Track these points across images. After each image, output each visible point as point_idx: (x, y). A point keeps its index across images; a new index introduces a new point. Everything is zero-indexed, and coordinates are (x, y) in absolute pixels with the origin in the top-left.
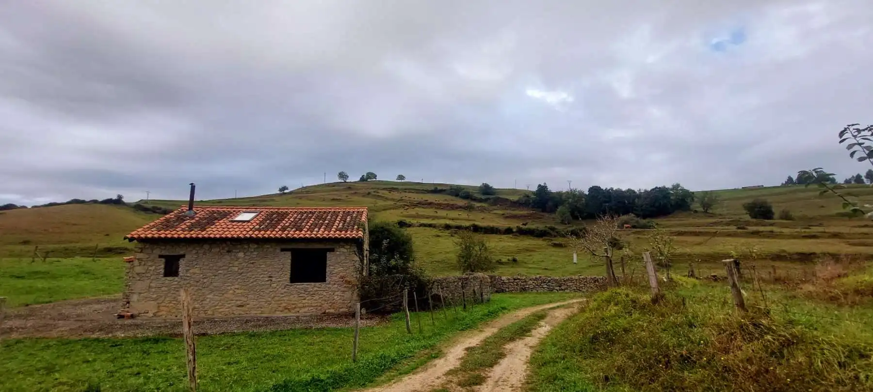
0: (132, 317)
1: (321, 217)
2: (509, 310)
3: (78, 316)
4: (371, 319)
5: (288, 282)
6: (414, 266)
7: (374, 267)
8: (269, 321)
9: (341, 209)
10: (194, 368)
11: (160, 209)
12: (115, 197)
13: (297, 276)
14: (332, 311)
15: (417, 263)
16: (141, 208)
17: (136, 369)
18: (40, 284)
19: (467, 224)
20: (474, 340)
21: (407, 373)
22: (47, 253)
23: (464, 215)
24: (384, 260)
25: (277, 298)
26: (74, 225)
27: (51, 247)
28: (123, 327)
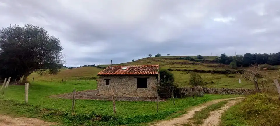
0: (99, 95)
1: (145, 68)
2: (211, 100)
3: (88, 94)
4: (162, 99)
5: (136, 87)
6: (175, 83)
7: (162, 83)
8: (132, 98)
9: (151, 65)
10: (115, 109)
11: (103, 67)
12: (93, 65)
13: (139, 86)
14: (149, 96)
15: (176, 83)
16: (99, 67)
17: (101, 109)
18: (80, 86)
19: (193, 69)
20: (198, 109)
21: (175, 117)
22: (80, 79)
23: (191, 66)
24: (165, 81)
25: (134, 92)
26: (85, 72)
27: (81, 77)
28: (97, 97)
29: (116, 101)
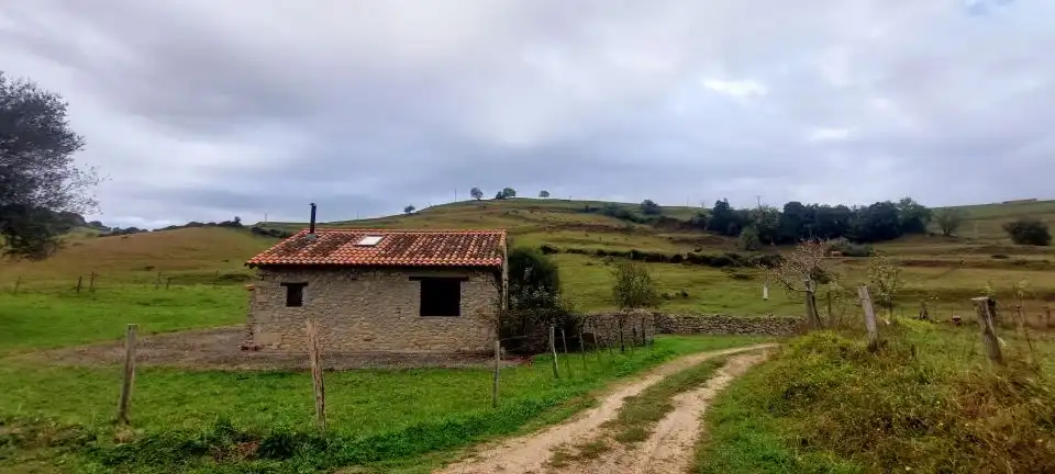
0: (256, 349)
1: (453, 241)
2: (678, 355)
3: (203, 346)
4: (511, 359)
5: (417, 315)
6: (561, 300)
7: (515, 300)
8: (399, 358)
9: (476, 231)
10: (323, 406)
11: (278, 232)
12: (233, 220)
13: (428, 309)
14: (467, 348)
15: (564, 296)
16: (259, 231)
17: (263, 405)
18: (168, 312)
19: (626, 250)
20: (636, 388)
21: (555, 422)
22: (170, 279)
23: (620, 238)
24: (526, 292)
25: (407, 333)
26: (194, 250)
27: (172, 273)
28: (248, 360)
29: (331, 370)
